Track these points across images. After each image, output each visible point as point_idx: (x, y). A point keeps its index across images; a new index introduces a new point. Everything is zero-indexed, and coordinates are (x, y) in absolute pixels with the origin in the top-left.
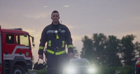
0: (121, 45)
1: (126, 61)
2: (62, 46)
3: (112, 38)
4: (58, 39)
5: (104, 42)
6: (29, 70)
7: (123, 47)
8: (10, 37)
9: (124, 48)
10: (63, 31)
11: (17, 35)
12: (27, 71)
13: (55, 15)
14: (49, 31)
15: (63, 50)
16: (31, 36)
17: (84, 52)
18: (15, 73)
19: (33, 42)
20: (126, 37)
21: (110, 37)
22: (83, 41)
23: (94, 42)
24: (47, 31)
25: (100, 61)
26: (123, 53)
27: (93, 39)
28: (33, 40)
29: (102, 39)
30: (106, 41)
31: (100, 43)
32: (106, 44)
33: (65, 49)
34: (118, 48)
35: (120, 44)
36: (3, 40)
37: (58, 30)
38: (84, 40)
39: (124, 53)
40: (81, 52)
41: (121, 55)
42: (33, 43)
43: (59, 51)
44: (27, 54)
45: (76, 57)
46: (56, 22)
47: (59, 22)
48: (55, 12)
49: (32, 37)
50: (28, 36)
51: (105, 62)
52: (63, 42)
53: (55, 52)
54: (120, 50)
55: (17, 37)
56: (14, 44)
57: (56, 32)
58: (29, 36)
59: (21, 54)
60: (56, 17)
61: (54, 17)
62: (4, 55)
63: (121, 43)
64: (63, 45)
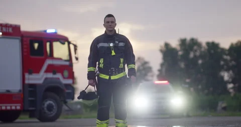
0: (228, 58)
1: (237, 85)
2: (119, 65)
3: (213, 46)
4: (114, 55)
5: (198, 54)
6: (70, 101)
7: (231, 61)
8: (36, 45)
9: (233, 63)
10: (121, 44)
11: (48, 41)
12: (66, 103)
13: (110, 21)
14: (101, 45)
15: (122, 72)
16: (72, 42)
17: (164, 70)
18: (46, 105)
19: (75, 53)
20: (236, 44)
21: (208, 44)
22: (161, 51)
23: (180, 53)
24: (98, 44)
25: (190, 85)
26: (231, 72)
27: (178, 48)
28: (76, 49)
29: (195, 48)
30: (201, 52)
31: (192, 55)
32: (202, 56)
33: (125, 71)
34: (222, 63)
35: (225, 57)
36: (25, 50)
37: (114, 42)
38: (164, 49)
39: (233, 72)
40: (159, 71)
41: (228, 76)
42: (76, 55)
43: (115, 73)
44: (66, 73)
45: (150, 78)
46: (111, 31)
47: (115, 31)
48: (110, 16)
49: (73, 44)
50: (66, 43)
51: (200, 87)
52: (122, 60)
53: (110, 75)
54: (225, 67)
55: (48, 44)
56: (43, 57)
57: (111, 45)
58: (69, 43)
59: (54, 73)
60: (110, 24)
61: (108, 24)
62: (27, 76)
63: (227, 55)
64: (122, 65)
